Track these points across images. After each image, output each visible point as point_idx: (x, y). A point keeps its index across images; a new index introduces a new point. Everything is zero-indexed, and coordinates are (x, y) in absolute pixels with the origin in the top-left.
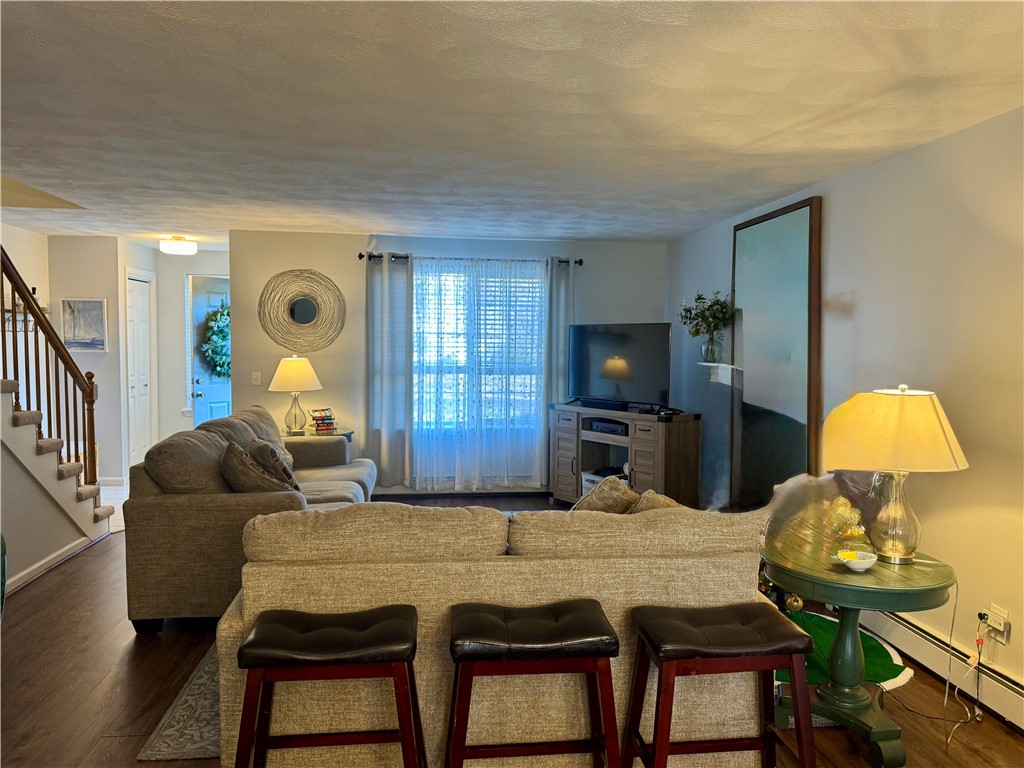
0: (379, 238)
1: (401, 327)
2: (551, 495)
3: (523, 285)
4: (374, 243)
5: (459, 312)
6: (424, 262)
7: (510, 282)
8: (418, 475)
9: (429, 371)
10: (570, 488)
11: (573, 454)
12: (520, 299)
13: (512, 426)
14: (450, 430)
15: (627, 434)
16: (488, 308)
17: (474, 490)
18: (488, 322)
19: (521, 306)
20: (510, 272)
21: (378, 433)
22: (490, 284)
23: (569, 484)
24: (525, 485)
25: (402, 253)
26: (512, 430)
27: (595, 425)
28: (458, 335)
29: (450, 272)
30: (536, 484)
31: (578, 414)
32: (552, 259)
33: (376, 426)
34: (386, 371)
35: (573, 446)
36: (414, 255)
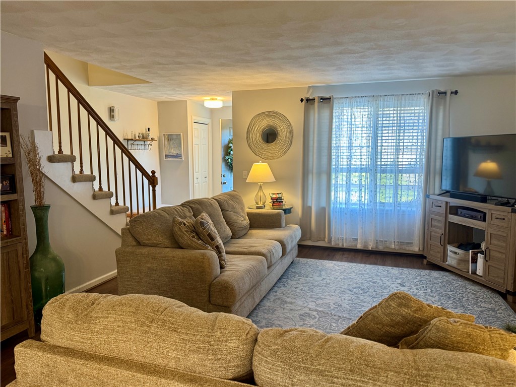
0: (314, 87)
1: (325, 144)
2: (425, 258)
3: (410, 112)
4: (311, 91)
5: (364, 132)
6: (341, 101)
7: (401, 110)
8: (333, 235)
9: (342, 170)
10: (439, 255)
11: (441, 231)
12: (408, 121)
13: (398, 208)
14: (355, 209)
15: (484, 220)
16: (384, 129)
17: (370, 249)
18: (383, 138)
19: (408, 126)
20: (401, 103)
21: (310, 208)
22: (386, 112)
23: (438, 252)
24: (407, 248)
25: (327, 96)
26: (399, 211)
27: (460, 211)
28: (362, 147)
29: (358, 106)
30: (416, 249)
31: (447, 203)
32: (433, 91)
33: (309, 204)
34: (315, 171)
35: (442, 225)
36: (334, 97)
